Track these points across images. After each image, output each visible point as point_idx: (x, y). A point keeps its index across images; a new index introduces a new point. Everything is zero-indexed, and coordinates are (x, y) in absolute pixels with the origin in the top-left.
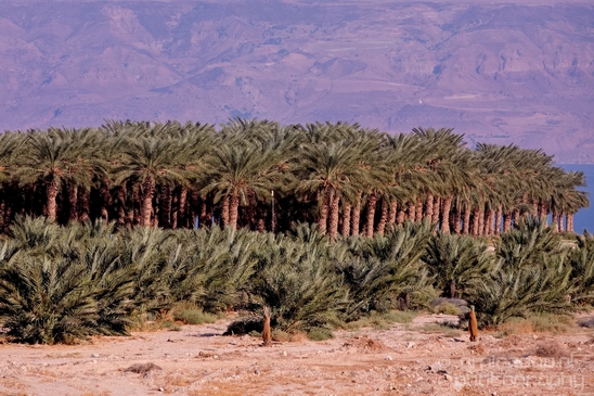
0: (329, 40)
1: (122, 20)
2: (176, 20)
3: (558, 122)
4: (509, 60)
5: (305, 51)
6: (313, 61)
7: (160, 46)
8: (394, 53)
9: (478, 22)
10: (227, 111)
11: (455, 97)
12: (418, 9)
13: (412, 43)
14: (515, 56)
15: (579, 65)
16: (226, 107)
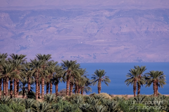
0: (67, 22)
1: (5, 17)
2: (23, 17)
3: (128, 49)
4: (122, 28)
5: (57, 26)
6: (57, 29)
7: (15, 25)
8: (85, 26)
9: (119, 15)
10: (20, 47)
11: (97, 41)
12: (102, 11)
13: (92, 23)
14: (125, 26)
15: (149, 29)
16: (20, 45)
